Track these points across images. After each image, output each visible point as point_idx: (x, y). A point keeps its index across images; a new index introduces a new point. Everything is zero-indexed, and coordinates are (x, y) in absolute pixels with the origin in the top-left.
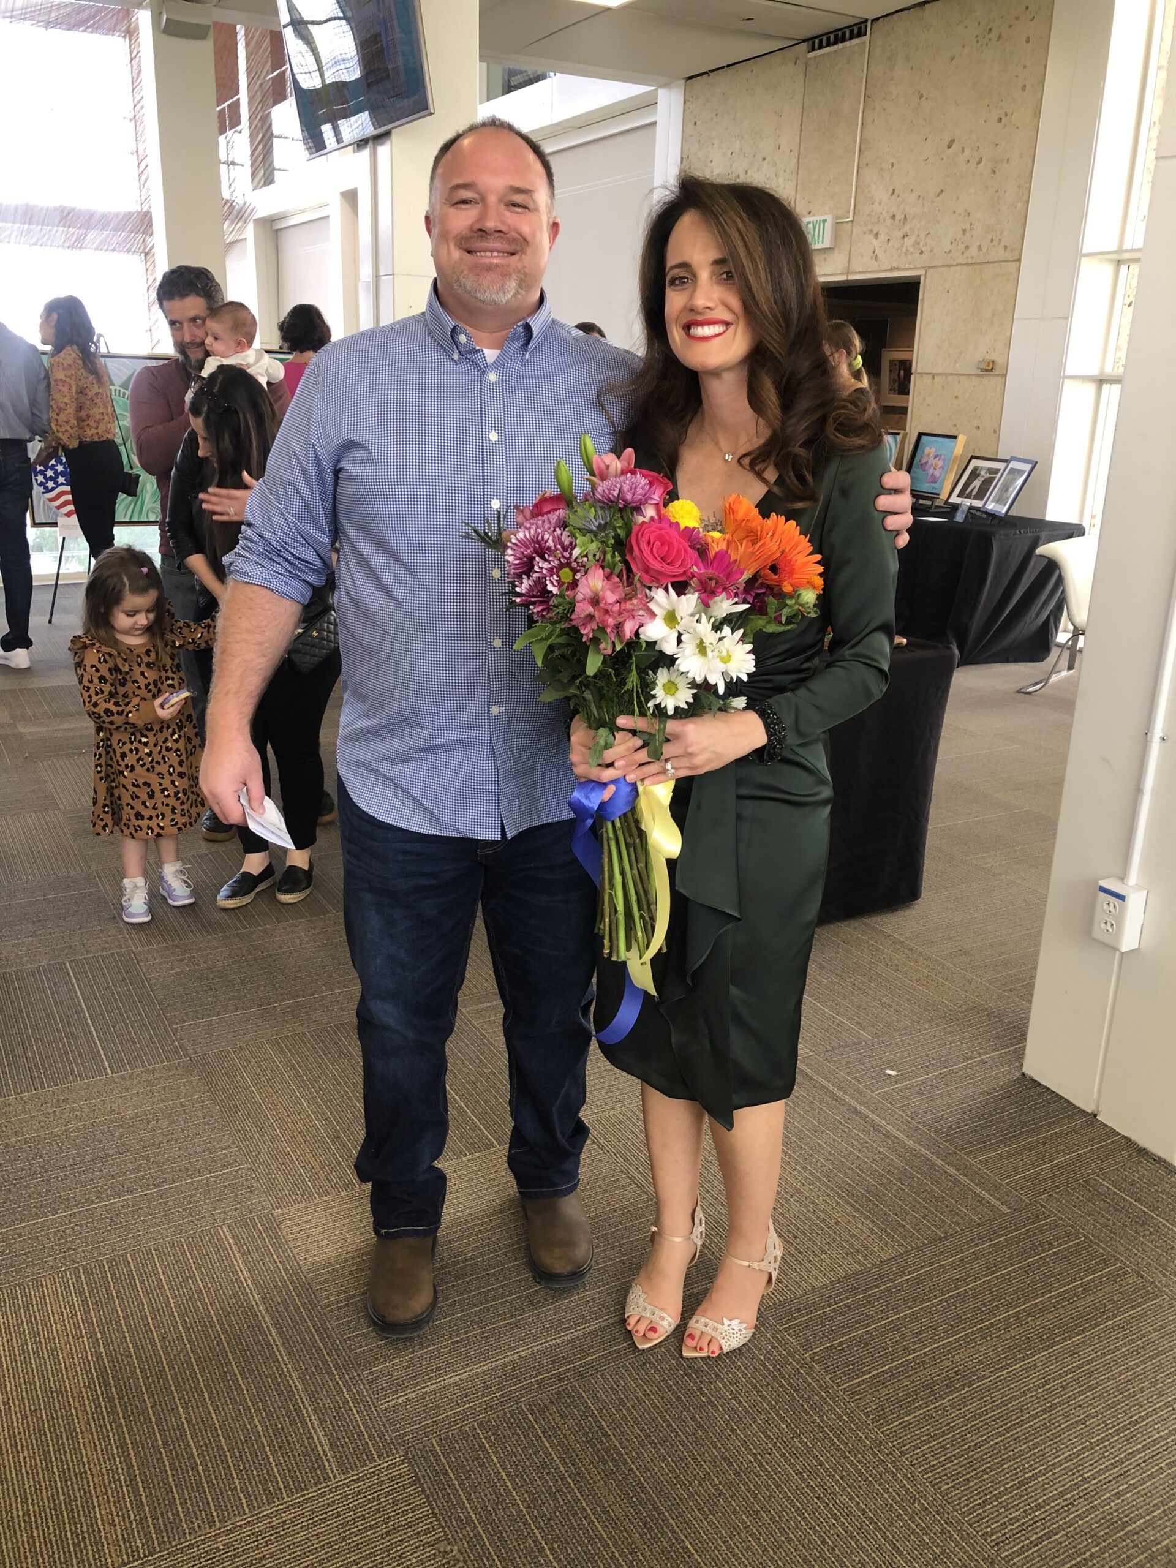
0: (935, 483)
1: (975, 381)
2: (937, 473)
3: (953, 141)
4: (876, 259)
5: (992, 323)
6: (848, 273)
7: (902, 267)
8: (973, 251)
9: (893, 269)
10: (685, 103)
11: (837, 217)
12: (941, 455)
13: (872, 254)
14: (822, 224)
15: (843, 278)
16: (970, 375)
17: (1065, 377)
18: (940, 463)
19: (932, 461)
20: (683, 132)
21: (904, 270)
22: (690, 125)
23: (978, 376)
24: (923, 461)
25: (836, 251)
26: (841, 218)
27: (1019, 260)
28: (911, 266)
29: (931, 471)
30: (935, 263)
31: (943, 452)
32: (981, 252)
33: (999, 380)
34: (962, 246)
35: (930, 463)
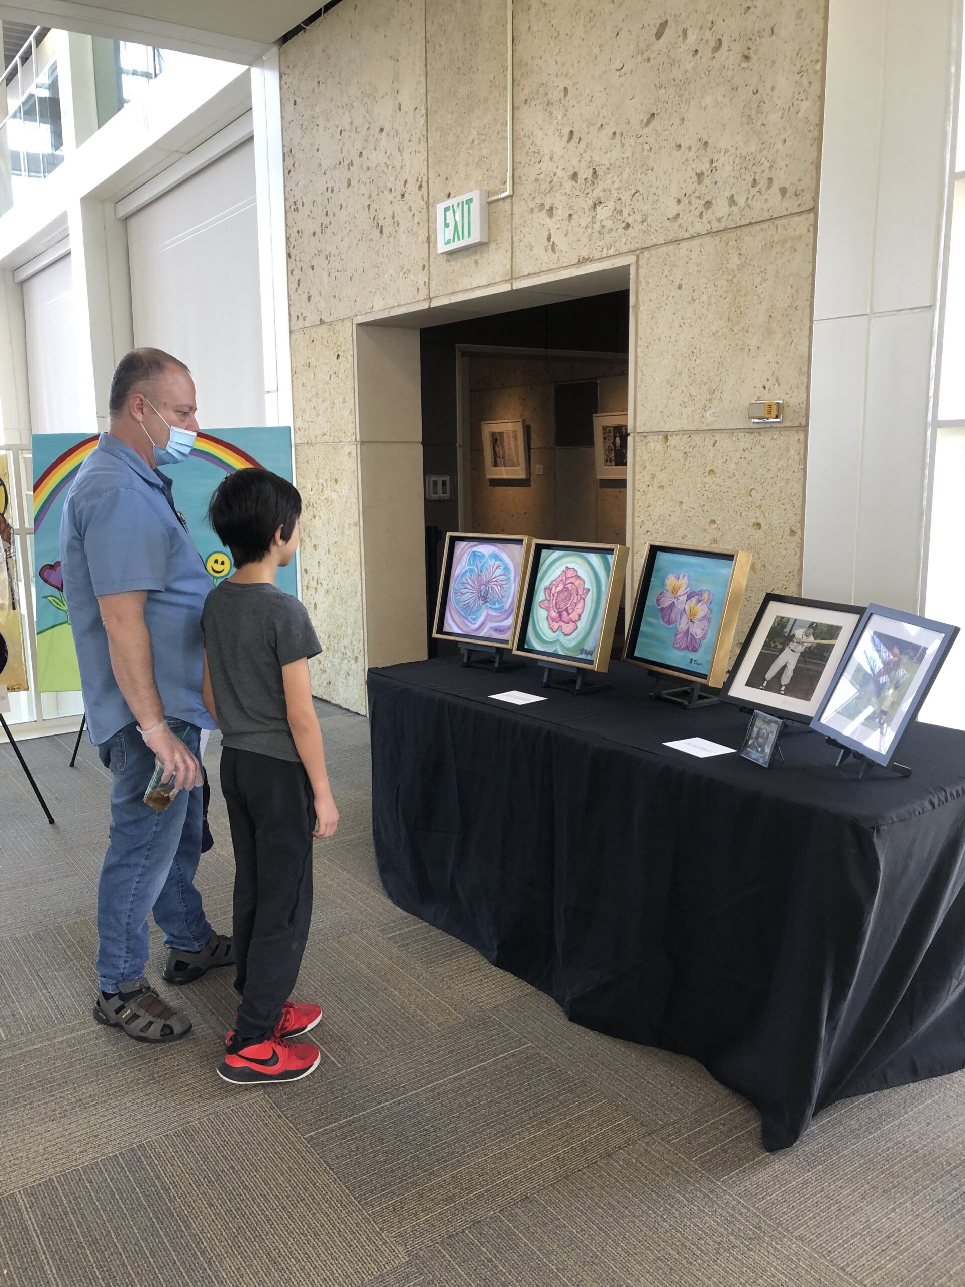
0: (694, 650)
1: (746, 441)
2: (697, 630)
3: (664, 25)
4: (553, 250)
5: (770, 332)
6: (512, 279)
7: (597, 255)
8: (721, 208)
9: (582, 261)
10: (281, 77)
11: (489, 194)
12: (700, 594)
13: (546, 243)
14: (466, 207)
15: (505, 288)
16: (732, 431)
17: (938, 424)
18: (701, 610)
19: (682, 603)
20: (282, 118)
21: (600, 260)
22: (290, 105)
23: (750, 431)
24: (666, 603)
25: (493, 246)
26: (496, 193)
27: (814, 210)
28: (612, 252)
29: (683, 625)
30: (653, 239)
31: (705, 587)
32: (734, 208)
33: (794, 437)
34: (698, 204)
35: (680, 607)
